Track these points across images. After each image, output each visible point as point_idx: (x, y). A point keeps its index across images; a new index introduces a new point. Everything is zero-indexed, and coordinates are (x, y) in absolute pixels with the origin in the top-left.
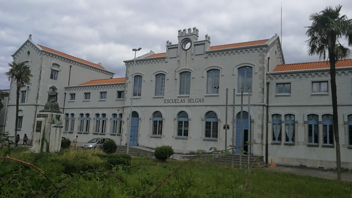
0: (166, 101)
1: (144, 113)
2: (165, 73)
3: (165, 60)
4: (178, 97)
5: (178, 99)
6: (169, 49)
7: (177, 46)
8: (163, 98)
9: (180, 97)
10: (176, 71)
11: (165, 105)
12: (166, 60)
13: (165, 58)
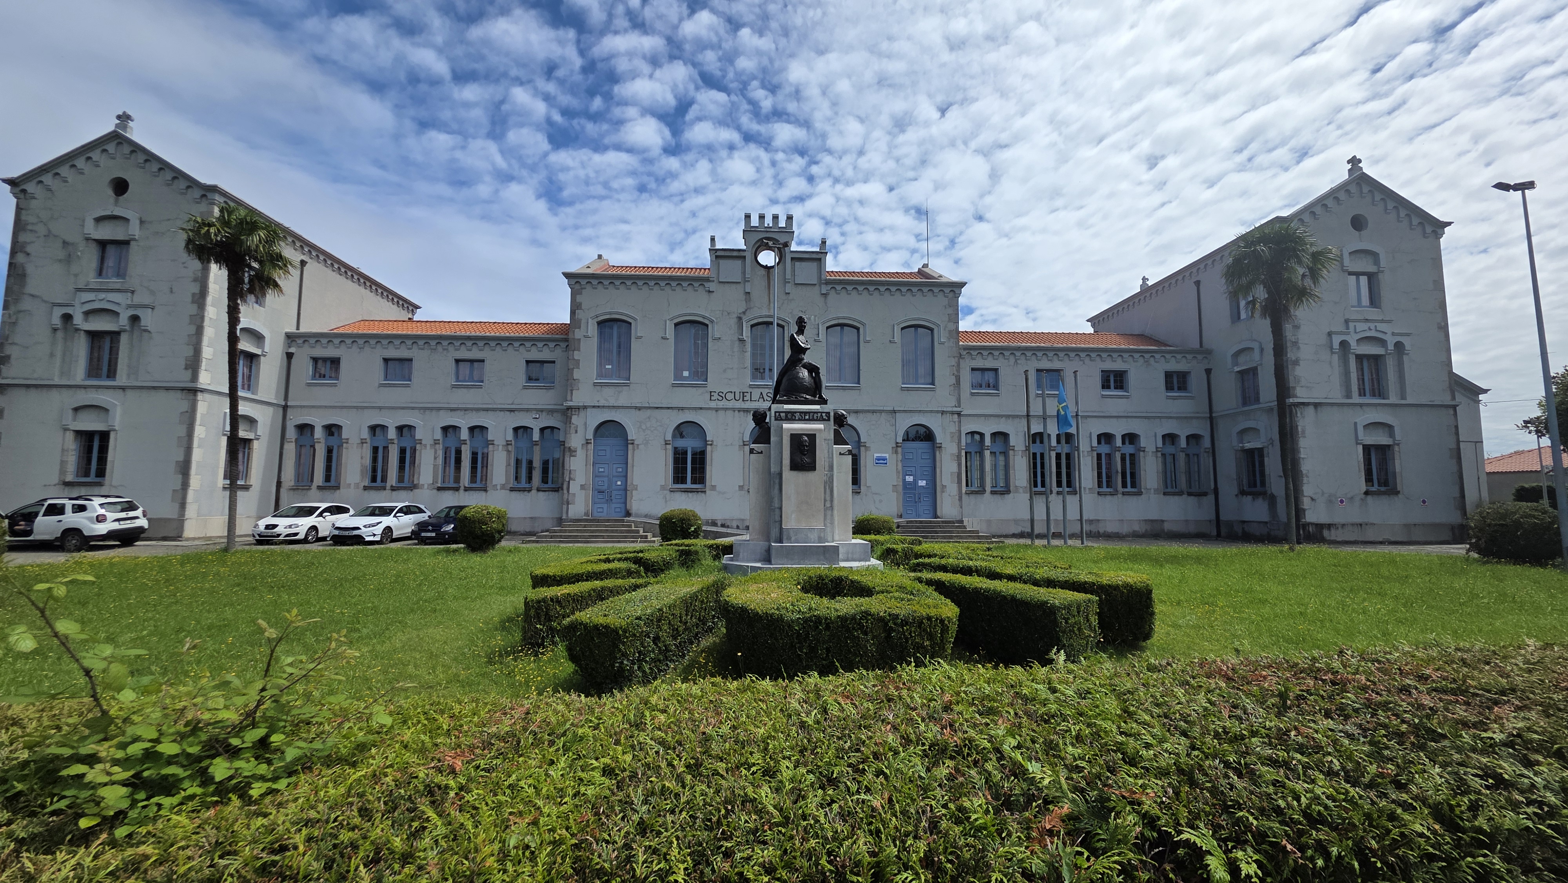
0: (716, 396)
1: (644, 427)
2: (706, 322)
3: (707, 285)
4: (751, 386)
5: (749, 390)
6: (717, 257)
7: (742, 254)
8: (705, 386)
9: (758, 387)
10: (740, 319)
11: (713, 404)
12: (712, 286)
13: (707, 280)
